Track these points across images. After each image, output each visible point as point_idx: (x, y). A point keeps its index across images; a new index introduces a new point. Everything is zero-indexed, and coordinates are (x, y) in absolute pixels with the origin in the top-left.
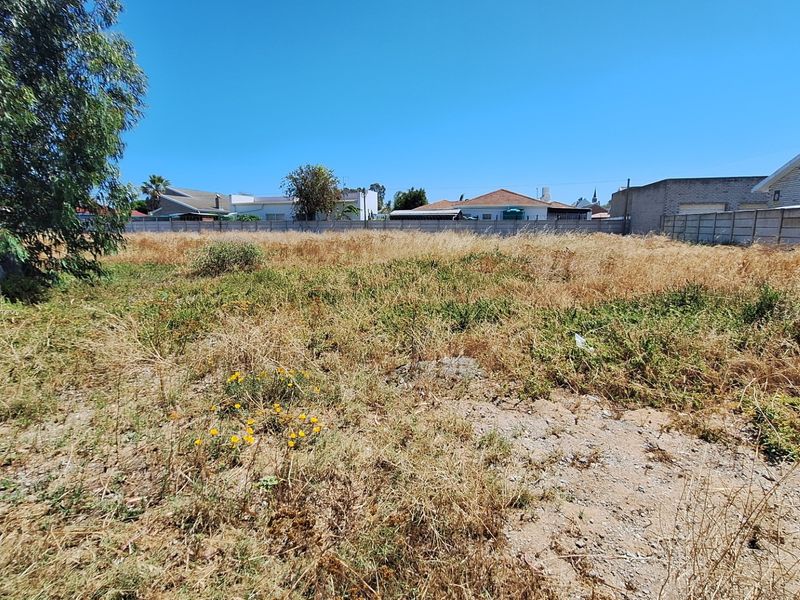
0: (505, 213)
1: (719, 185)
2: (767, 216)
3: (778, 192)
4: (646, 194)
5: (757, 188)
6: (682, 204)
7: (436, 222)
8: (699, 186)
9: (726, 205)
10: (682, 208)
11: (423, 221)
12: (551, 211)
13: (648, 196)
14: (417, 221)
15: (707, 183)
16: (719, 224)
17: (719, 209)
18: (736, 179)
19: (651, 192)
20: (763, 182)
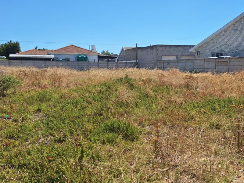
0: (77, 57)
1: (175, 48)
2: (209, 61)
3: (199, 52)
4: (146, 50)
5: (192, 50)
6: (163, 55)
7: (44, 62)
8: (168, 48)
9: (177, 56)
10: (163, 57)
11: (35, 61)
12: (100, 57)
13: (147, 52)
14: (31, 61)
15: (171, 47)
16: (187, 64)
17: (174, 58)
18: (179, 46)
19: (149, 50)
20: (194, 48)
